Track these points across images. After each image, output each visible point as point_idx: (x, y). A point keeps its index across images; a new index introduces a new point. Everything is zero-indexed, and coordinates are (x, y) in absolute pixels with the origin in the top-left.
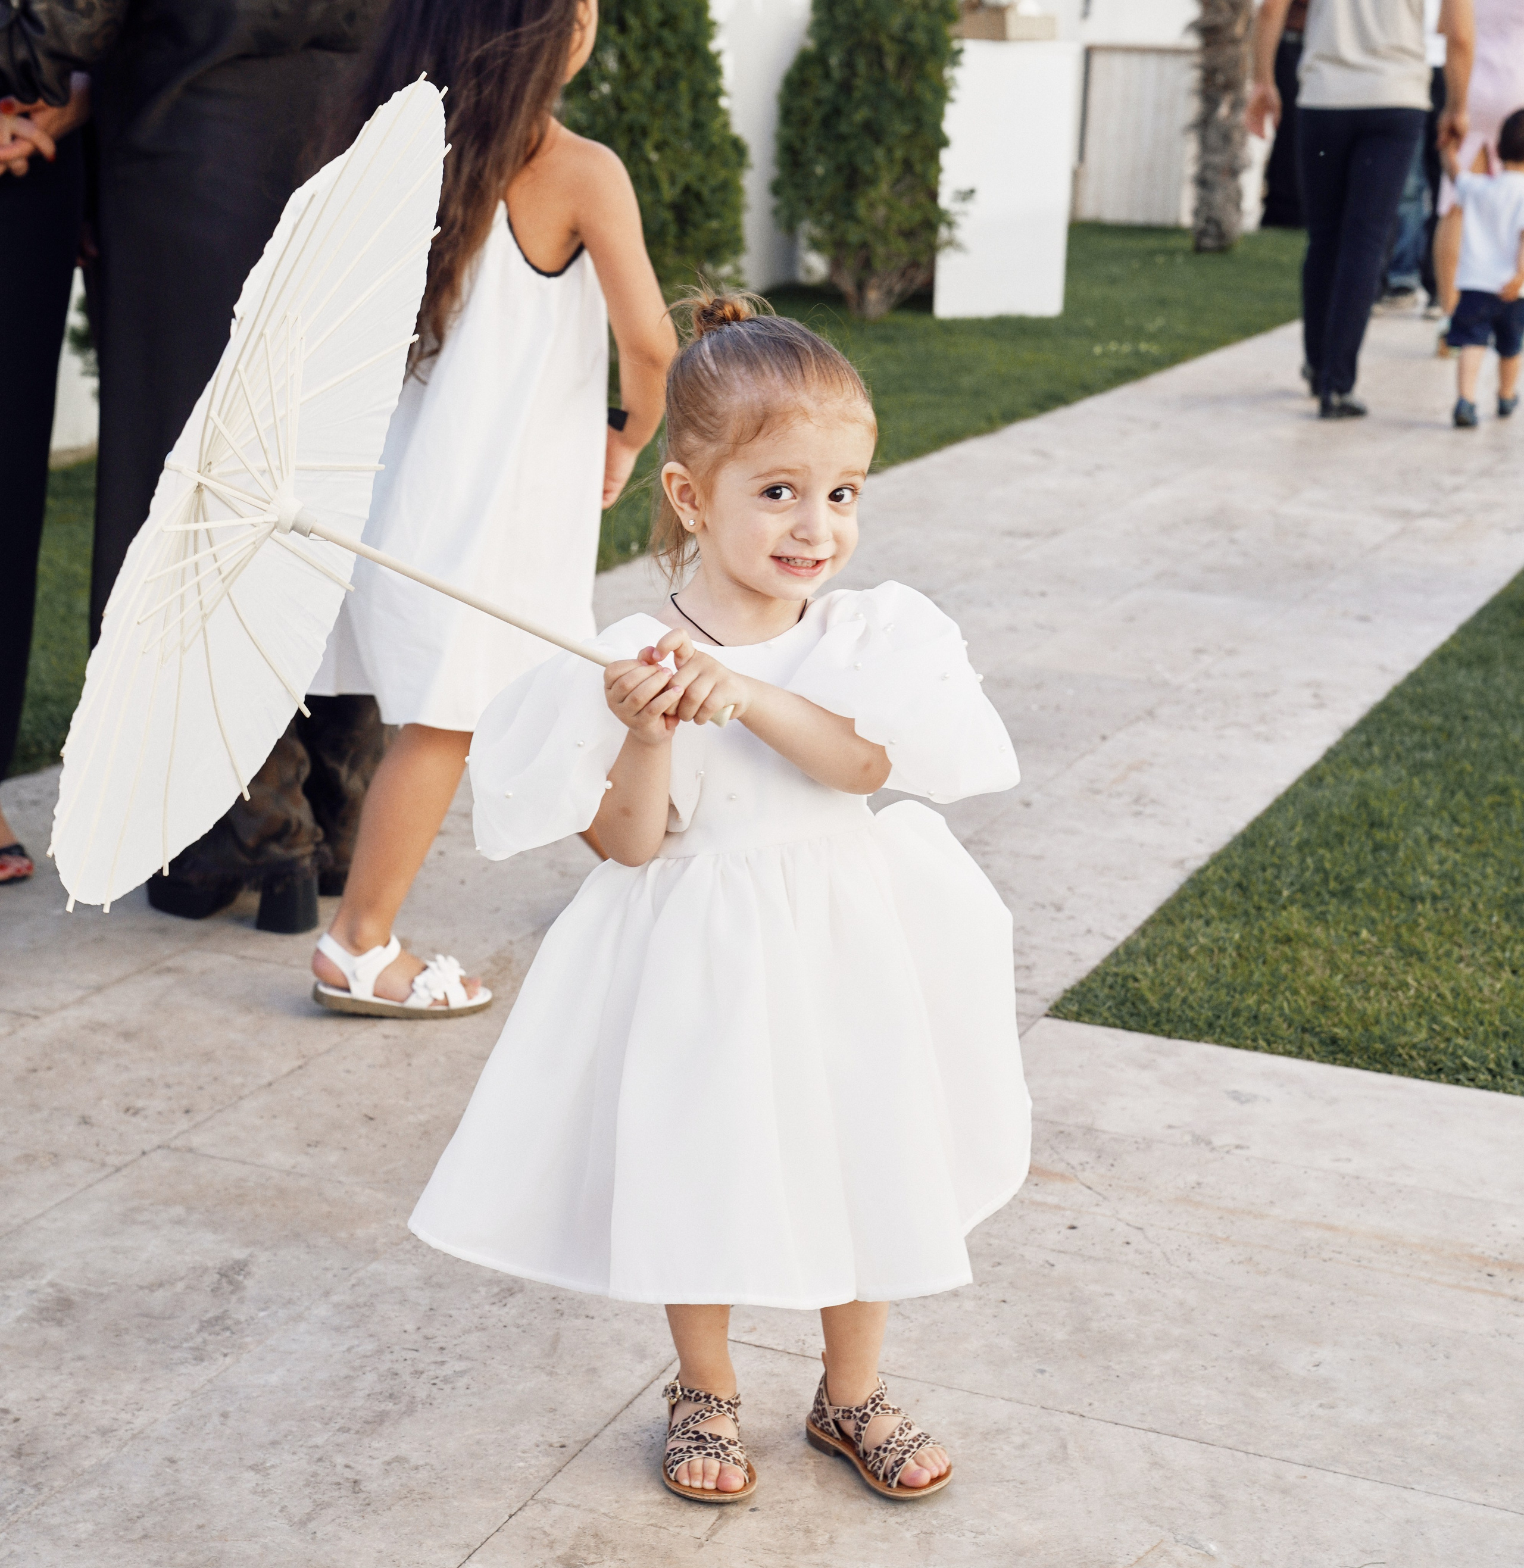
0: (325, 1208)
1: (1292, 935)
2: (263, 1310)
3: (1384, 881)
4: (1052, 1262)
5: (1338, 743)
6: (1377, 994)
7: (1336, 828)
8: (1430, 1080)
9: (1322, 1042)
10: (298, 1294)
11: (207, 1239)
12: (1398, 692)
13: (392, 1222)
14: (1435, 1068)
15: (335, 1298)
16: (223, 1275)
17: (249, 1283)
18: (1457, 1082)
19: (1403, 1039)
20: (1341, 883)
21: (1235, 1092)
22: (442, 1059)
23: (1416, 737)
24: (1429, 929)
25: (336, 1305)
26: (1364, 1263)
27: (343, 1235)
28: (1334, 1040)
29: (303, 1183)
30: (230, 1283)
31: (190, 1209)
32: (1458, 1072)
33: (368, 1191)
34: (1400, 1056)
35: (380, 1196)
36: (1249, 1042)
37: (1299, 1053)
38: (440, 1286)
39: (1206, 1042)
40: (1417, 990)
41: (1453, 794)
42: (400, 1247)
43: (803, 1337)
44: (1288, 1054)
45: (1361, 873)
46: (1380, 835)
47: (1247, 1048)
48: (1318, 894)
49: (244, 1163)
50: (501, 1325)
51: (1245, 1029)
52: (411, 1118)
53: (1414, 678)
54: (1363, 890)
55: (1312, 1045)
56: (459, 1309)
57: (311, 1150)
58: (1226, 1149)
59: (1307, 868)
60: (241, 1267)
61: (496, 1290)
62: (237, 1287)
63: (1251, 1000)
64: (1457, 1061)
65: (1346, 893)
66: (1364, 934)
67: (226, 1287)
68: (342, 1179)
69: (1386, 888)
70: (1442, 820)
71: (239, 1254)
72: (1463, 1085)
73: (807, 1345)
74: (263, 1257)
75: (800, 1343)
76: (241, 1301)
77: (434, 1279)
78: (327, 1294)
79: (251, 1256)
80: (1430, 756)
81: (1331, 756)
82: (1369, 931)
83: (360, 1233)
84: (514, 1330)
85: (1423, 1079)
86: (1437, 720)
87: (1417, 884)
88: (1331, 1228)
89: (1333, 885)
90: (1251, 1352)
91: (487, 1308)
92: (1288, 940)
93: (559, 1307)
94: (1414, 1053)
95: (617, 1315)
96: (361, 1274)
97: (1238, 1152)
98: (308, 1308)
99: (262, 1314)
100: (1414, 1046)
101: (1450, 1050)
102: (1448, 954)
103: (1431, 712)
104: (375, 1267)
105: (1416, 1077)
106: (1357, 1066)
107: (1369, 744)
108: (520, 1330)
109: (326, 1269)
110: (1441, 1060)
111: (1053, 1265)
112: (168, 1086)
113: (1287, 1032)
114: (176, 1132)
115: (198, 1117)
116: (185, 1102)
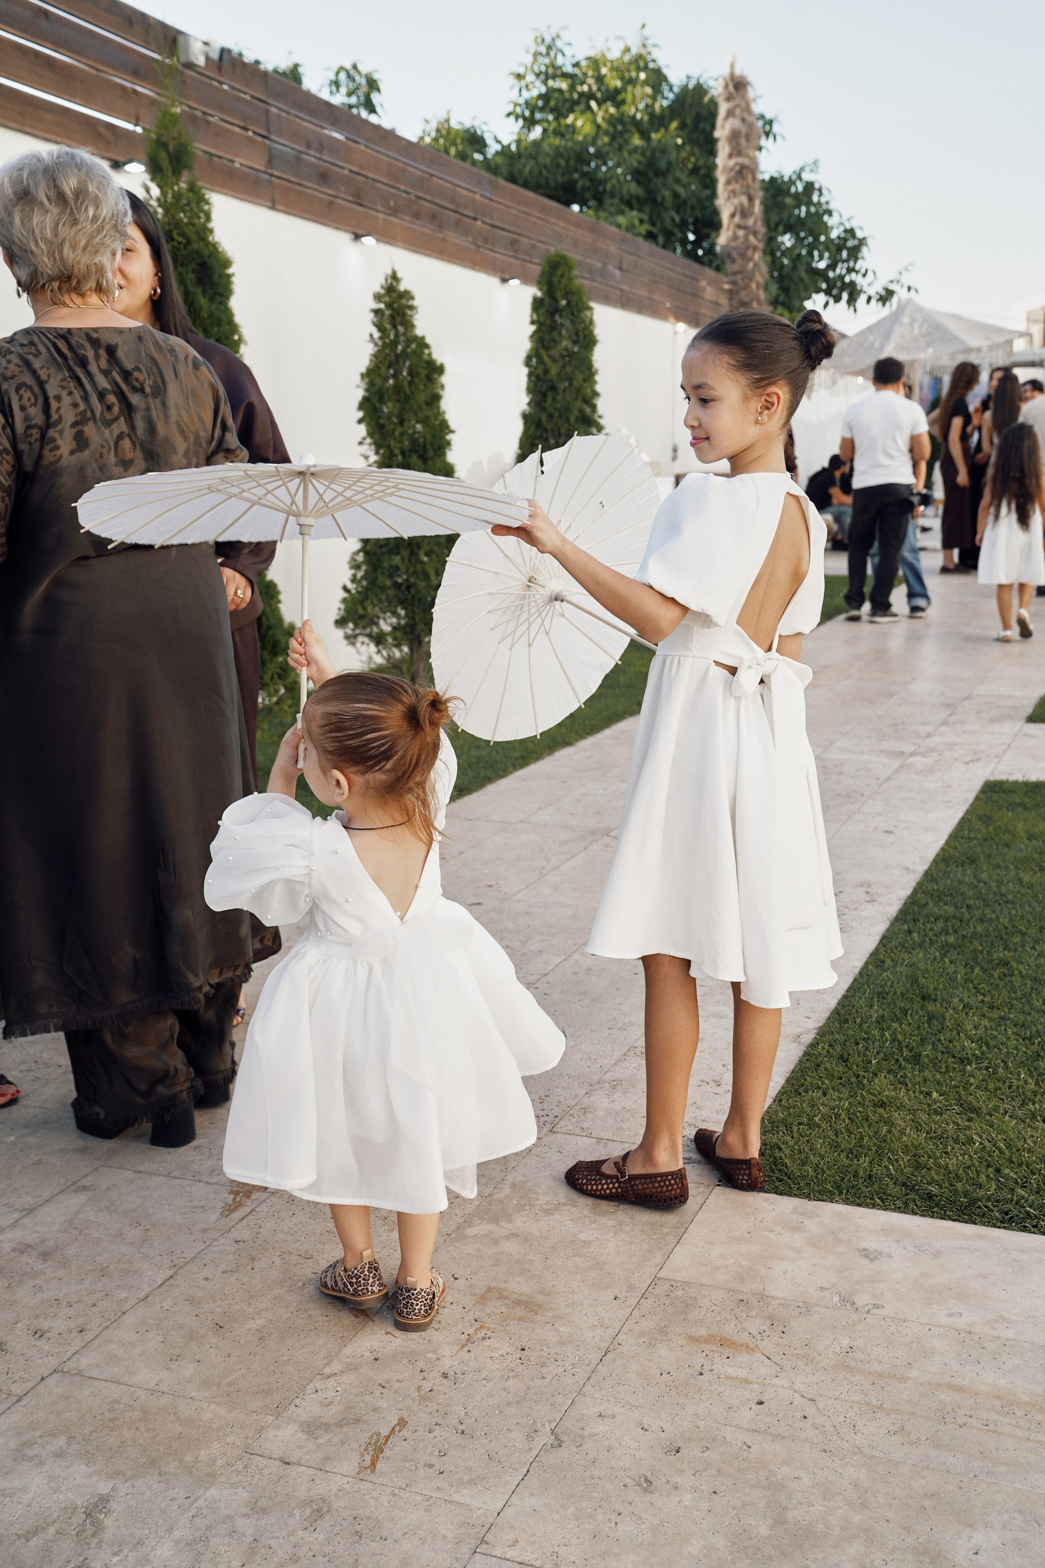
0: (179, 1429)
1: (885, 1100)
2: (116, 1554)
3: (940, 1048)
4: (749, 1444)
5: (888, 930)
6: (953, 1148)
7: (900, 1004)
8: (1004, 1228)
9: (921, 1198)
10: (147, 1532)
11: (80, 1470)
12: (920, 888)
13: (229, 1440)
14: (1007, 1217)
15: (177, 1534)
16: (88, 1515)
17: (108, 1522)
18: (1024, 1229)
19: (982, 1193)
20: (911, 1051)
21: (865, 1250)
22: (278, 1261)
23: (941, 924)
24: (978, 1088)
25: (177, 1542)
26: (992, 1427)
27: (189, 1458)
28: (930, 1196)
29: (164, 1401)
30: (93, 1524)
31: (71, 1439)
32: (1024, 1221)
33: (213, 1406)
34: (979, 1207)
35: (222, 1411)
36: (868, 1200)
37: (905, 1209)
38: (264, 1511)
39: (837, 1202)
40: (981, 1143)
41: (972, 968)
42: (234, 1468)
43: (557, 1549)
44: (898, 1209)
45: (923, 1041)
46: (930, 1007)
47: (867, 1206)
48: (897, 1061)
49: (119, 1383)
50: (311, 1554)
51: (864, 1189)
52: (251, 1324)
54: (927, 1056)
55: (914, 1200)
56: (278, 1538)
57: (171, 1365)
58: (867, 1308)
59: (887, 1040)
60: (103, 1502)
61: (308, 1512)
62: (99, 1528)
63: (864, 1162)
64: (1022, 1210)
65: (916, 1059)
66: (935, 1095)
67: (90, 1529)
68: (193, 1394)
69: (943, 1053)
70: (969, 990)
71: (104, 1488)
72: (1030, 1232)
73: (560, 1559)
74: (123, 1489)
75: (555, 1557)
76: (99, 1545)
77: (259, 1504)
78: (170, 1530)
79: (113, 1489)
80: (952, 939)
82: (937, 1092)
83: (203, 1454)
84: (321, 1559)
85: (999, 1227)
86: (950, 909)
87: (963, 1048)
88: (959, 1389)
89: (906, 1053)
90: (920, 1540)
91: (300, 1534)
92: (883, 1105)
93: (358, 1528)
94: (989, 1204)
95: (405, 1533)
96: (201, 1502)
97: (876, 1311)
98: (154, 1548)
99: (115, 1559)
100: (989, 1199)
101: (1015, 1198)
102: (996, 1109)
103: (946, 904)
104: (213, 1492)
105: (994, 1226)
106: (950, 1218)
107: (910, 932)
108: (327, 1559)
109: (173, 1499)
110: (1010, 1210)
111: (749, 1447)
112: (70, 1305)
113: (893, 1189)
114: (69, 1353)
115: (89, 1336)
116: (80, 1321)
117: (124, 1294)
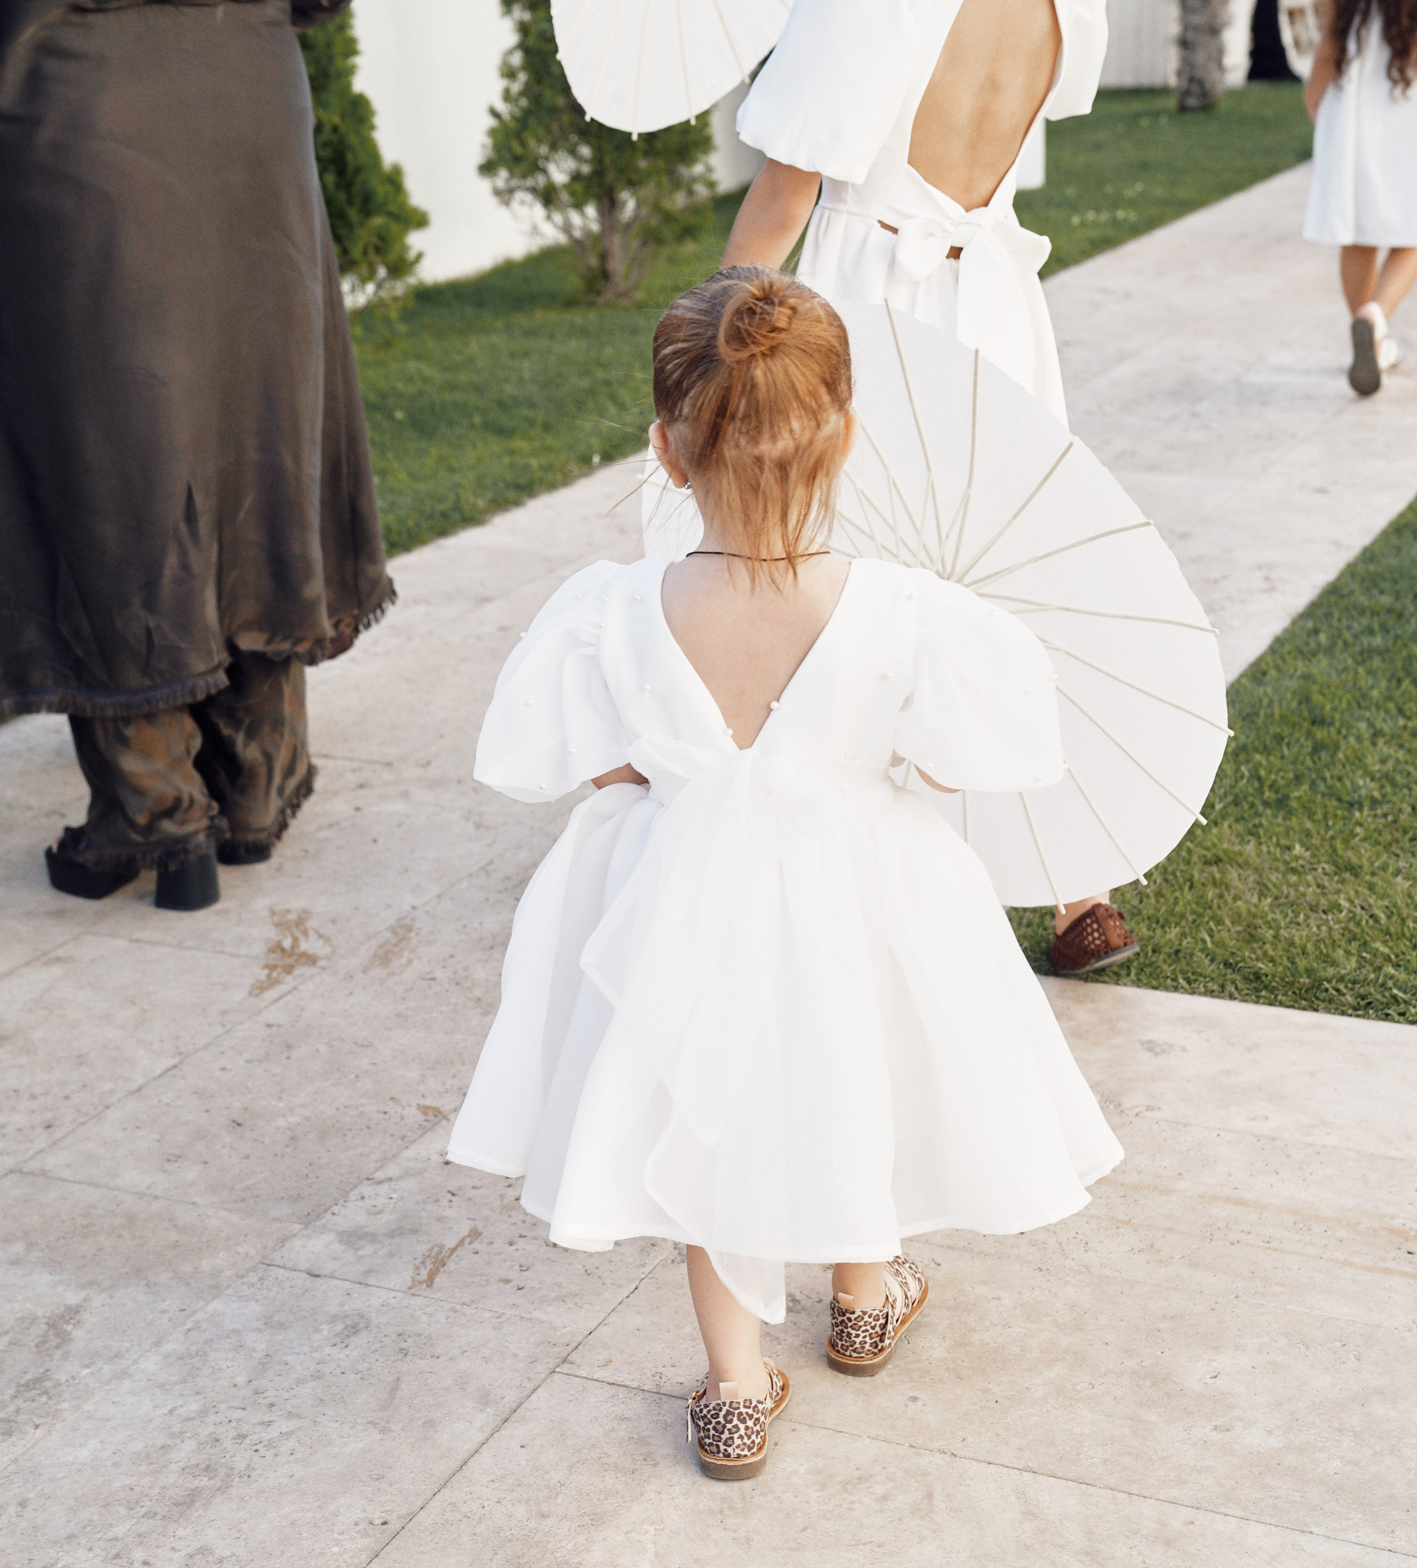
0: (174, 1236)
1: (1221, 853)
2: (87, 1366)
3: (1322, 787)
4: (939, 1261)
5: (1286, 631)
6: (1307, 917)
7: (1274, 729)
8: (1358, 1016)
9: (1246, 979)
10: (127, 1345)
11: (42, 1281)
12: (1350, 571)
13: (240, 1250)
14: (1363, 1003)
15: (167, 1348)
16: (52, 1325)
17: (77, 1333)
18: (1387, 1017)
19: (1331, 971)
20: (1276, 792)
21: (1150, 1041)
22: (323, 1049)
23: (1365, 621)
24: (1364, 840)
25: (167, 1356)
26: (1274, 1244)
27: (187, 1268)
28: (1257, 976)
29: (156, 1206)
30: (57, 1335)
31: (30, 1246)
32: (1387, 1005)
33: (222, 1213)
34: (1327, 990)
35: (234, 1218)
36: (1169, 981)
37: (1221, 992)
38: (281, 1326)
39: (1125, 985)
40: (1350, 911)
41: (1399, 681)
42: (246, 1280)
43: (661, 1370)
44: (1210, 993)
45: (1298, 779)
46: (1320, 734)
47: (1166, 989)
48: (1252, 805)
49: (97, 1186)
50: (339, 1371)
51: (1165, 967)
52: (281, 1122)
53: (1368, 555)
54: (1299, 798)
55: (1233, 982)
56: (297, 1354)
57: (169, 1167)
58: (1136, 1111)
59: (1242, 777)
60: (72, 1313)
61: (339, 1327)
62: (64, 1338)
63: (1173, 933)
64: (1387, 994)
65: (1281, 803)
66: (1298, 849)
67: (54, 1341)
68: (196, 1199)
69: (1323, 795)
70: (1387, 711)
71: (72, 1298)
72: (1393, 1021)
73: (664, 1379)
74: (98, 1300)
75: (657, 1378)
76: (66, 1356)
77: (275, 1318)
78: (157, 1344)
79: (86, 1300)
80: (1378, 641)
81: (1277, 645)
82: (1303, 845)
83: (206, 1265)
84: (352, 1376)
85: (1350, 1015)
86: (1386, 600)
87: (1356, 788)
88: (1242, 1203)
89: (1268, 794)
90: (1144, 1364)
91: (327, 1350)
92: (1217, 861)
93: (404, 1345)
94: (1341, 987)
95: (465, 1352)
96: (200, 1315)
97: (1149, 1114)
98: (135, 1362)
99: (85, 1372)
100: (1341, 979)
101: (1381, 980)
102: (1384, 868)
103: (1382, 592)
104: (216, 1305)
105: (1343, 1013)
106: (1281, 1004)
107: (1316, 631)
108: (359, 1376)
109: (163, 1312)
110: (1370, 994)
111: (939, 1265)
112: (33, 1097)
113: (1210, 969)
114: (31, 1152)
115: (58, 1133)
116: (48, 1115)
117: (108, 1086)
